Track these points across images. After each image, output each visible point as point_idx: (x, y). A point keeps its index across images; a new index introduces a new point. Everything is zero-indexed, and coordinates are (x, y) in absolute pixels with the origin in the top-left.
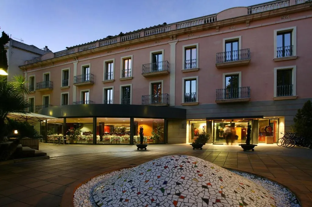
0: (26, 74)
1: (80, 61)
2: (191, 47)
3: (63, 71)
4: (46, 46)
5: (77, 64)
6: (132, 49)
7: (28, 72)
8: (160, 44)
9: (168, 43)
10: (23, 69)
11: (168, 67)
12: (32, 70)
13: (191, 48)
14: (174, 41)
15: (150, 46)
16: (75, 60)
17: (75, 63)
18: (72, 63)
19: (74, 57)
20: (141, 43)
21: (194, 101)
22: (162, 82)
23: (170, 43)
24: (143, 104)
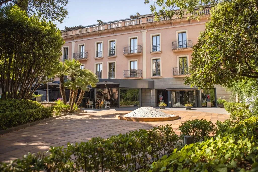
1: (77, 41)
2: (156, 35)
3: (64, 48)
5: (75, 43)
6: (116, 35)
8: (135, 32)
9: (141, 32)
11: (141, 49)
14: (144, 30)
15: (128, 33)
17: (73, 43)
18: (71, 42)
19: (73, 38)
20: (122, 30)
21: (159, 75)
22: (138, 61)
23: (142, 32)
24: (124, 77)
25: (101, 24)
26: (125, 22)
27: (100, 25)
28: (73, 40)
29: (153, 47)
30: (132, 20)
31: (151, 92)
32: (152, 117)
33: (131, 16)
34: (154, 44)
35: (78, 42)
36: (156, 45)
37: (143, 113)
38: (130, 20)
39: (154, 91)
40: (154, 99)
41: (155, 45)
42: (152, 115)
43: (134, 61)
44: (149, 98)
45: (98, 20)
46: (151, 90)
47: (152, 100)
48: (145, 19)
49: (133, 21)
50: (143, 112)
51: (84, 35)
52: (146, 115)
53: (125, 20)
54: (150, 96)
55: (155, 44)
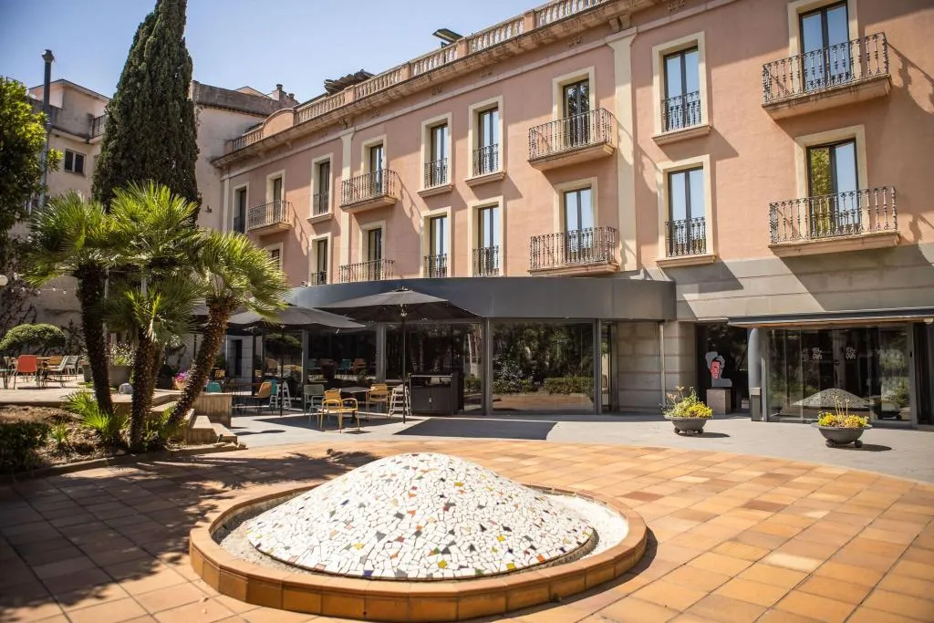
0: (227, 183)
1: (358, 128)
2: (682, 49)
3: (316, 163)
4: (278, 85)
5: (352, 139)
6: (501, 77)
7: (232, 175)
8: (580, 49)
10: (220, 168)
12: (241, 167)
13: (682, 52)
15: (552, 59)
16: (347, 128)
17: (346, 137)
18: (339, 138)
19: (343, 118)
20: (527, 54)
28: (344, 127)
31: (659, 338)
35: (361, 133)
39: (675, 329)
40: (677, 370)
43: (578, 191)
44: (649, 364)
45: (439, 31)
46: (662, 328)
47: (663, 374)
51: (381, 99)
54: (656, 358)
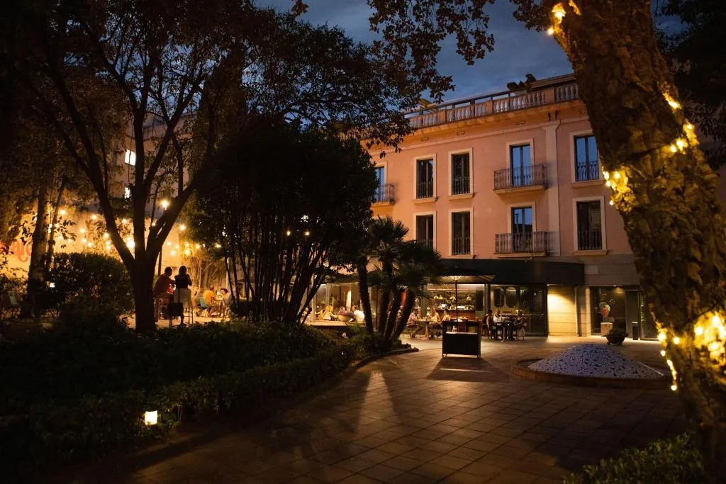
9: (540, 128)
11: (544, 175)
21: (598, 246)
22: (534, 207)
23: (544, 128)
24: (497, 252)
25: (427, 110)
26: (493, 101)
27: (425, 112)
29: (577, 168)
30: (513, 94)
32: (615, 375)
33: (510, 85)
34: (582, 159)
36: (588, 162)
37: (586, 363)
38: (507, 96)
41: (583, 163)
42: (613, 369)
48: (553, 91)
49: (517, 97)
50: (587, 360)
52: (595, 369)
53: (492, 96)
55: (584, 160)
